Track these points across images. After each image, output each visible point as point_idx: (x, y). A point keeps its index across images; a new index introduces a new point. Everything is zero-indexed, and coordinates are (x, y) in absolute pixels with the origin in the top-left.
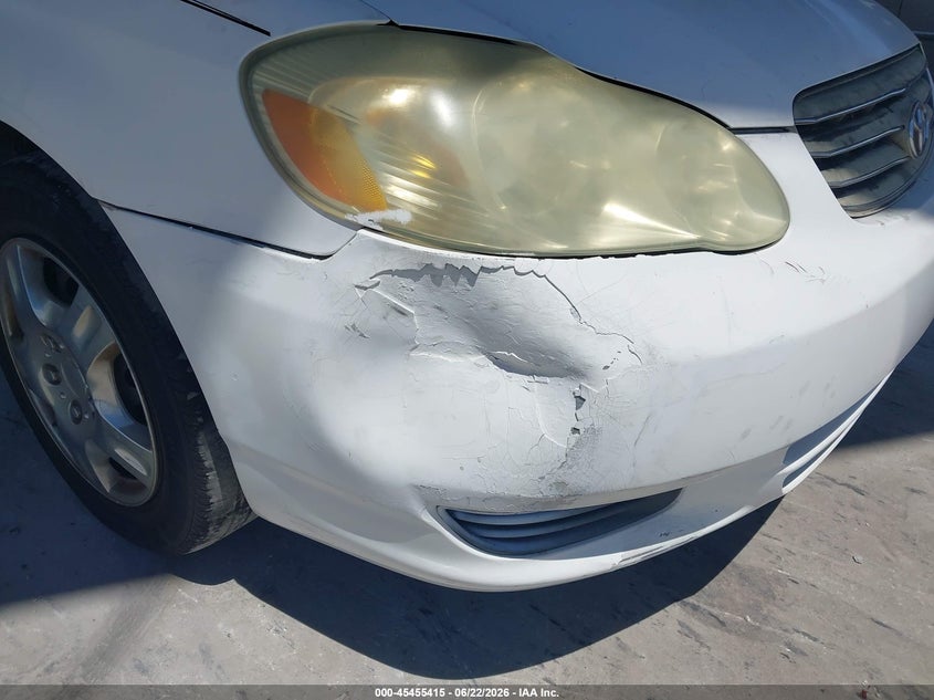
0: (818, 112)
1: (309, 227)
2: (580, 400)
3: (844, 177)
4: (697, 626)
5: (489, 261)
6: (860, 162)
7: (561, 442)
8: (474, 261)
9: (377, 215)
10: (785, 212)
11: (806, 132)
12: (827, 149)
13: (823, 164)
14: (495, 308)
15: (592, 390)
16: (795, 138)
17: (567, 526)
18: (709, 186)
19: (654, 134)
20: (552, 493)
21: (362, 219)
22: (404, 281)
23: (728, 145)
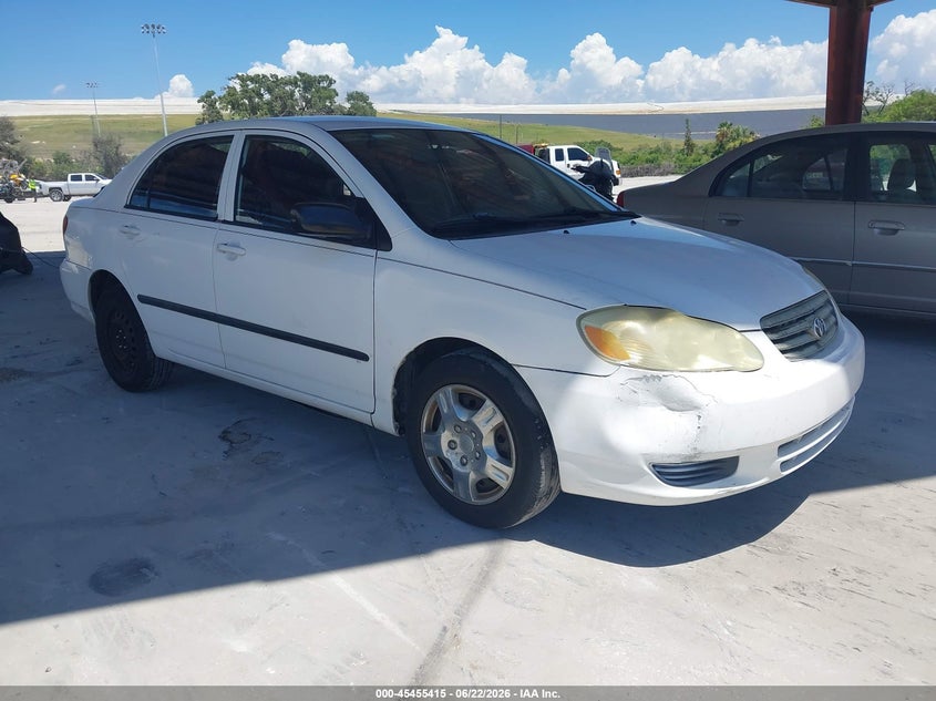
0: (769, 324)
1: (601, 366)
2: (700, 417)
3: (784, 346)
4: (755, 550)
5: (665, 373)
6: (792, 341)
7: (694, 432)
8: (661, 374)
9: (627, 361)
10: (763, 359)
11: (766, 331)
12: (775, 337)
13: (775, 342)
14: (668, 388)
15: (704, 413)
16: (763, 333)
17: (703, 467)
18: (733, 351)
19: (711, 335)
20: (692, 453)
21: (622, 363)
22: (637, 382)
23: (738, 336)
